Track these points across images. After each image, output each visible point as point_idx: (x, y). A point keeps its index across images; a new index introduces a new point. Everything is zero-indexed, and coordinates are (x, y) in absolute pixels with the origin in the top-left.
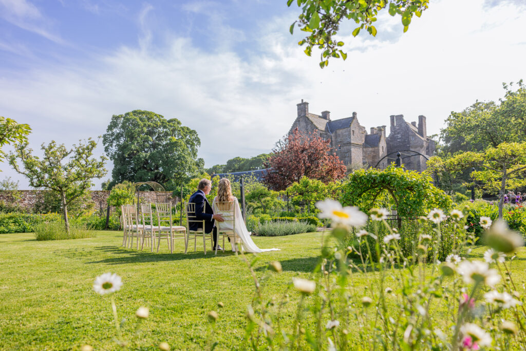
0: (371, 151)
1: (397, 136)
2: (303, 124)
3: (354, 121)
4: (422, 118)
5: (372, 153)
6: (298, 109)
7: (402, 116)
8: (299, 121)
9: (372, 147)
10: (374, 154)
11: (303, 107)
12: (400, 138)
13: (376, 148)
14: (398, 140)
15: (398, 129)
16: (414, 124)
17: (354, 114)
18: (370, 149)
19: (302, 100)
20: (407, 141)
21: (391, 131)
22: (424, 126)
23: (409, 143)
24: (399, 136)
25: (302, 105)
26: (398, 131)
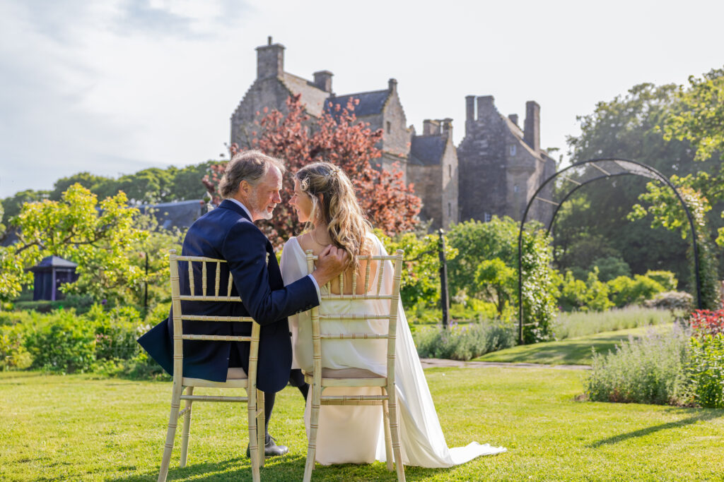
0: (425, 174)
1: (480, 145)
2: (269, 97)
3: (392, 99)
4: (532, 108)
5: (427, 180)
6: (259, 60)
7: (490, 99)
8: (260, 89)
9: (425, 165)
10: (431, 182)
11: (270, 56)
12: (485, 150)
13: (436, 168)
14: (482, 153)
15: (483, 128)
16: (514, 118)
17: (392, 83)
18: (423, 169)
19: (270, 39)
20: (499, 155)
21: (467, 131)
22: (536, 123)
23: (504, 161)
24: (484, 143)
25: (270, 51)
26: (483, 132)
